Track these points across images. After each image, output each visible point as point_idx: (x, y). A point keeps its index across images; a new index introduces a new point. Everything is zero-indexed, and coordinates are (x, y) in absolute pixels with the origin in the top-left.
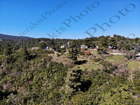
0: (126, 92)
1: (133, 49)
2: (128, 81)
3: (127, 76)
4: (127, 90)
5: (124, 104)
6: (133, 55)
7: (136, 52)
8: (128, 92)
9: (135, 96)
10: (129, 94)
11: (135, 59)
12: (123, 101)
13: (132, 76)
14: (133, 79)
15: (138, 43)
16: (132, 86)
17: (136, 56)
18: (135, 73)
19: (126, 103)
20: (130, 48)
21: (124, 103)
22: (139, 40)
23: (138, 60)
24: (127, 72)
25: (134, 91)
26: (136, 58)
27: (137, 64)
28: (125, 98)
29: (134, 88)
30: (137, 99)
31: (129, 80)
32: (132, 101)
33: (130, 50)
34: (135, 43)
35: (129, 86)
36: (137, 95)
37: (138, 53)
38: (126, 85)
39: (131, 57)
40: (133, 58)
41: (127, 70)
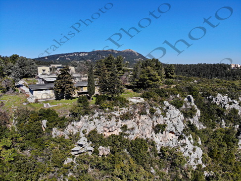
0: (10, 150)
1: (9, 74)
2: (9, 131)
3: (6, 123)
4: (9, 146)
5: (11, 172)
6: (10, 85)
7: (15, 80)
8: (13, 149)
9: (25, 152)
10: (14, 151)
11: (15, 90)
12: (7, 167)
13: (14, 121)
14: (16, 125)
15: (17, 64)
16: (16, 137)
17: (16, 87)
18: (17, 113)
19: (13, 168)
20: (4, 73)
21: (10, 169)
22: (19, 59)
23: (20, 92)
24: (5, 115)
25: (23, 144)
26: (16, 88)
27: (20, 99)
28: (10, 162)
29: (21, 139)
30: (30, 155)
31: (10, 129)
32: (23, 161)
33: (4, 76)
34: (12, 64)
35: (12, 139)
36: (28, 148)
37: (18, 81)
38: (7, 138)
39: (8, 89)
40: (11, 90)
41: (4, 113)
